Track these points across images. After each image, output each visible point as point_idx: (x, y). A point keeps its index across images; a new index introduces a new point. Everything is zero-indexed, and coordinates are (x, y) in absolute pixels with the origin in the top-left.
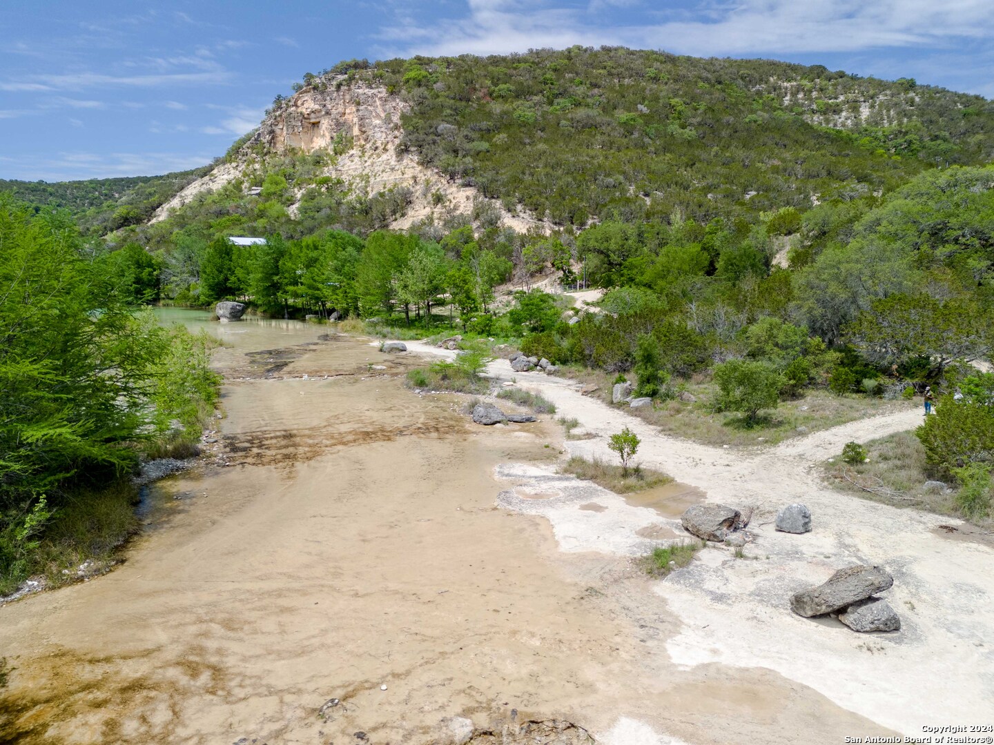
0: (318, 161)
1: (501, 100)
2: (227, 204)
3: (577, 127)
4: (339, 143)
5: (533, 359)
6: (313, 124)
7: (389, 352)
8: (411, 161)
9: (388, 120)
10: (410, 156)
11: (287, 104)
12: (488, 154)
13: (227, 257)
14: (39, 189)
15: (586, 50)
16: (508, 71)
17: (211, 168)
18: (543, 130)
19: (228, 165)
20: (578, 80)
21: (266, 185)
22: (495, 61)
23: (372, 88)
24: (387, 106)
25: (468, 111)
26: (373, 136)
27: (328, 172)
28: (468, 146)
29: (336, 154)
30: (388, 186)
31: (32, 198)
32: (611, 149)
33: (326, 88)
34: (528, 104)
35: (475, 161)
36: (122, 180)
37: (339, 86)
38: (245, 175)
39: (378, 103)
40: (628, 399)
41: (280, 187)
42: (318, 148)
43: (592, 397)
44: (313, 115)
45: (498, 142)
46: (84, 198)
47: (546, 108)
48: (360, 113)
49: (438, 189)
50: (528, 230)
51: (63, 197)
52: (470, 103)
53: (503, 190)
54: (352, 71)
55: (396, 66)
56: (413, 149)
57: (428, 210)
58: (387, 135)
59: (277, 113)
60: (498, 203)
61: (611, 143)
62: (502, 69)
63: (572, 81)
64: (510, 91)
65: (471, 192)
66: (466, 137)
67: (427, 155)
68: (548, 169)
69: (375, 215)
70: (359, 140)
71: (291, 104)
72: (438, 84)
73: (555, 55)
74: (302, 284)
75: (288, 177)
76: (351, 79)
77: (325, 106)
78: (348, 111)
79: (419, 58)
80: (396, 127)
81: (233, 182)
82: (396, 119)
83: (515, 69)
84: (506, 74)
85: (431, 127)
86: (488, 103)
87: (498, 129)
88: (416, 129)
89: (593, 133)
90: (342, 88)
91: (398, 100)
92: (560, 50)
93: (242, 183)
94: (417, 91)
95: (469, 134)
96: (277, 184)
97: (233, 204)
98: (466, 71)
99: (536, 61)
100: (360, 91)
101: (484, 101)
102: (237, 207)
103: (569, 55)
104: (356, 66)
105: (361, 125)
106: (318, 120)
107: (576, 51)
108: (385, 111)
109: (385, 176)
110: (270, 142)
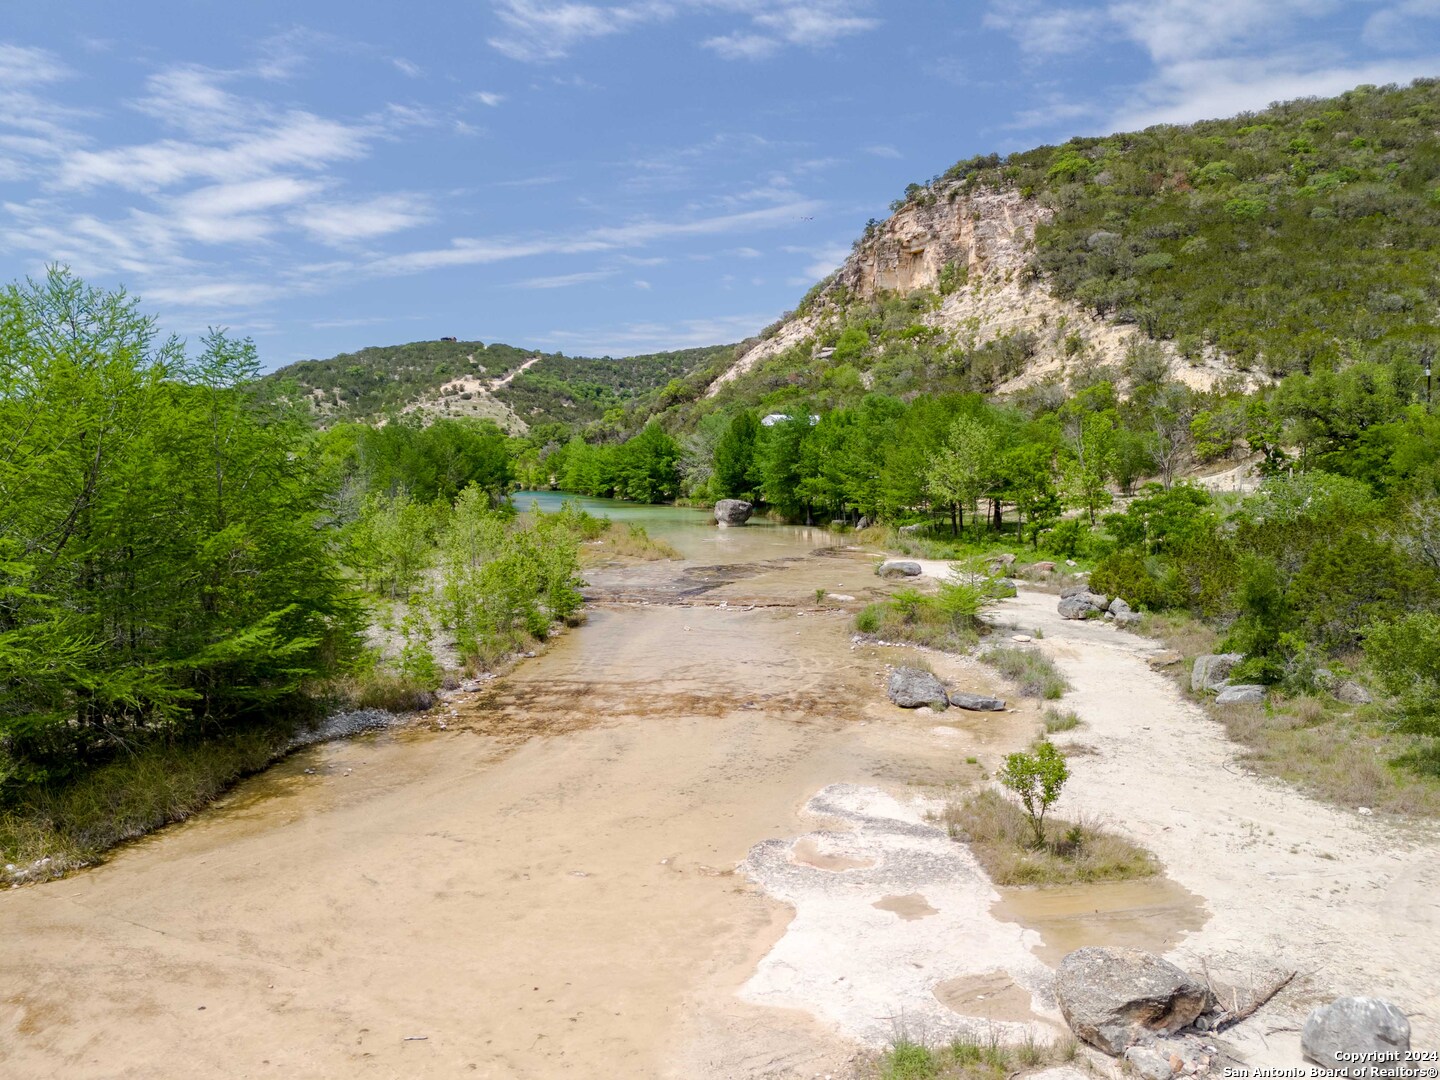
0: (916, 306)
1: (1209, 186)
2: (786, 373)
3: (1344, 217)
4: (947, 278)
5: (1101, 599)
6: (915, 254)
7: (886, 576)
8: (1041, 292)
9: (1019, 236)
10: (1041, 285)
11: (880, 231)
12: (1169, 271)
13: (747, 441)
14: (604, 366)
15: (1382, 91)
16: (1225, 141)
17: (779, 327)
18: (1276, 225)
19: (799, 321)
20: (1357, 139)
21: (840, 344)
22: (1205, 128)
23: (999, 194)
24: (1020, 217)
25: (1146, 209)
26: (995, 263)
27: (928, 321)
28: (1135, 263)
29: (943, 293)
30: (1003, 334)
31: (595, 377)
32: (1412, 246)
33: (935, 201)
34: (1255, 187)
35: (1142, 284)
36: (694, 351)
37: (953, 197)
38: (819, 331)
39: (1007, 213)
40: (1216, 687)
41: (858, 345)
42: (918, 287)
43: (1166, 675)
44: (914, 242)
45: (1190, 252)
46: (651, 375)
47: (1290, 191)
48: (980, 232)
49: (1078, 331)
50: (1215, 387)
51: (627, 375)
52: (1153, 197)
53: (1183, 325)
54: (974, 172)
55: (1041, 157)
56: (1046, 274)
57: (1057, 364)
58: (1015, 257)
59: (867, 245)
60: (1170, 347)
61: (1412, 238)
62: (1217, 138)
63: (1345, 143)
64: (1227, 171)
65: (1126, 331)
66: (1135, 248)
67: (1065, 281)
68: (1277, 288)
69: (973, 375)
70: (976, 270)
71: (886, 229)
72: (1102, 174)
73: (1318, 106)
74: (822, 475)
75: (872, 331)
76: (970, 185)
77: (931, 227)
78: (964, 231)
79: (1077, 142)
80: (1028, 246)
81: (803, 343)
82: (1030, 234)
83: (1240, 136)
84: (1222, 146)
85: (1077, 239)
86: (1183, 194)
87: (1191, 231)
88: (1053, 245)
89: (1378, 222)
90: (958, 198)
91: (1037, 206)
92: (1331, 97)
93: (813, 343)
94: (1066, 189)
95: (1140, 244)
96: (855, 340)
97: (794, 371)
98: (1152, 150)
99: (1282, 119)
100: (982, 200)
101: (1177, 192)
102: (798, 375)
103: (1346, 103)
104: (980, 165)
105: (979, 249)
106: (921, 248)
107: (1362, 94)
108: (1016, 225)
109: (1001, 319)
110: (855, 286)
